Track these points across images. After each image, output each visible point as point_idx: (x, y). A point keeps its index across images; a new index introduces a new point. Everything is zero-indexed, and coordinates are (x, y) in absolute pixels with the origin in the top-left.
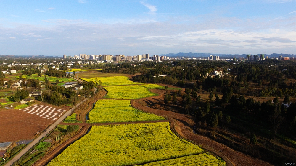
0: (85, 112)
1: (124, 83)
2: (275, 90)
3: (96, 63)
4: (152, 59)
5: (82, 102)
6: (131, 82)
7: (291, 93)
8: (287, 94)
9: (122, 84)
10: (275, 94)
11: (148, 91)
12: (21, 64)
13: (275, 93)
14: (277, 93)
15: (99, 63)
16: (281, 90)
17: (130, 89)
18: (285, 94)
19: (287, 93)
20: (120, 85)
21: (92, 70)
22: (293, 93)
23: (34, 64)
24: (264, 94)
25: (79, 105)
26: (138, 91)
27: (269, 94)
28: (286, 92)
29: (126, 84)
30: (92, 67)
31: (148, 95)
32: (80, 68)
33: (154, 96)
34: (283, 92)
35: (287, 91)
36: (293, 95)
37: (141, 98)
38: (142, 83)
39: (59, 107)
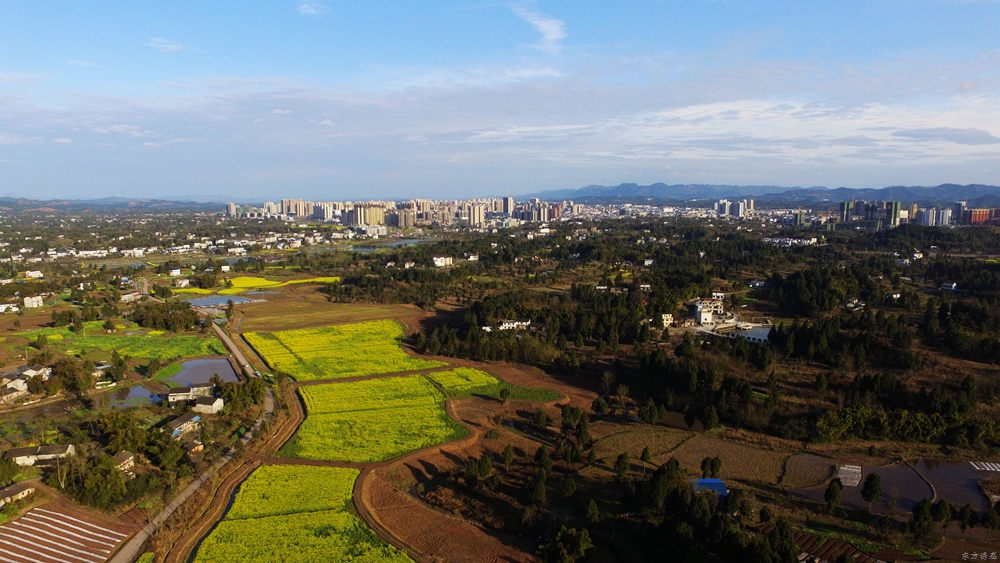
0: (190, 541)
1: (377, 363)
2: (862, 415)
3: (328, 242)
4: (522, 219)
5: (196, 485)
6: (403, 354)
7: (916, 429)
8: (903, 433)
9: (370, 368)
10: (864, 430)
11: (438, 412)
12: (77, 253)
13: (863, 425)
14: (870, 427)
15: (337, 240)
16: (884, 416)
17: (386, 398)
18: (897, 431)
19: (903, 429)
20: (360, 378)
21: (300, 284)
22: (923, 429)
23: (119, 250)
24: (827, 432)
25: (181, 498)
26: (405, 411)
27: (843, 430)
28: (899, 425)
29: (380, 369)
30: (306, 263)
31: (432, 437)
32: (266, 270)
33: (451, 439)
34: (890, 424)
35: (903, 422)
36: (924, 436)
37: (403, 454)
38: (436, 363)
39: (112, 518)
